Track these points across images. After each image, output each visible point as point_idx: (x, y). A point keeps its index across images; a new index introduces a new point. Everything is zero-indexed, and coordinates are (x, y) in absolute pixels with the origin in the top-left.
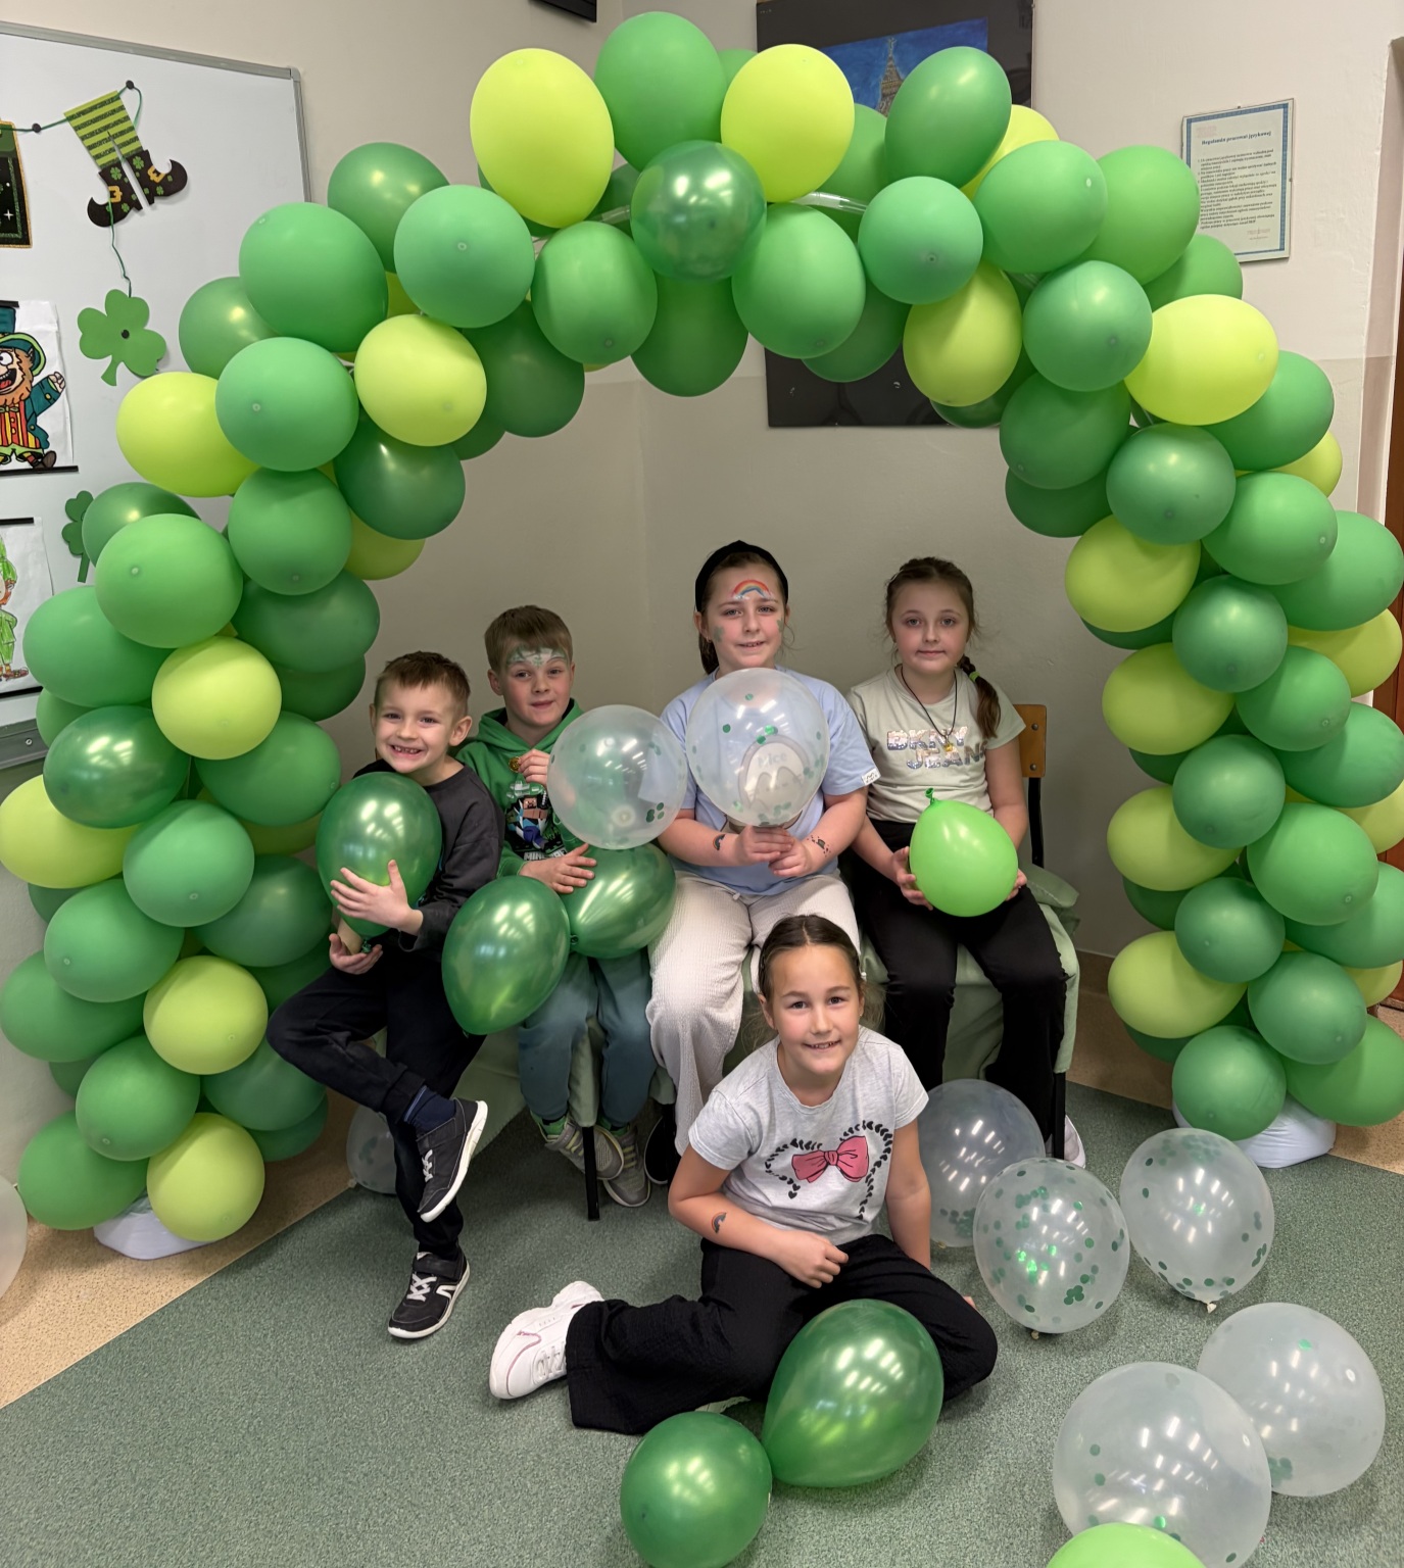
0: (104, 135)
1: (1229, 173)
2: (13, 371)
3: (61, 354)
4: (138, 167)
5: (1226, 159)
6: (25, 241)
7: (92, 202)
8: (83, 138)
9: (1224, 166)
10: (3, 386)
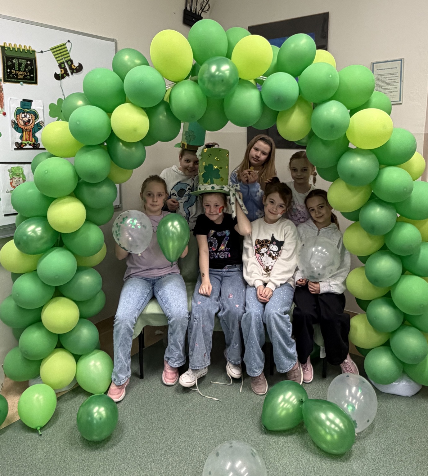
0: (60, 55)
1: (385, 79)
2: (30, 120)
3: (44, 116)
4: (69, 64)
5: (384, 75)
6: (36, 83)
7: (55, 73)
8: (54, 55)
9: (383, 77)
10: (26, 124)
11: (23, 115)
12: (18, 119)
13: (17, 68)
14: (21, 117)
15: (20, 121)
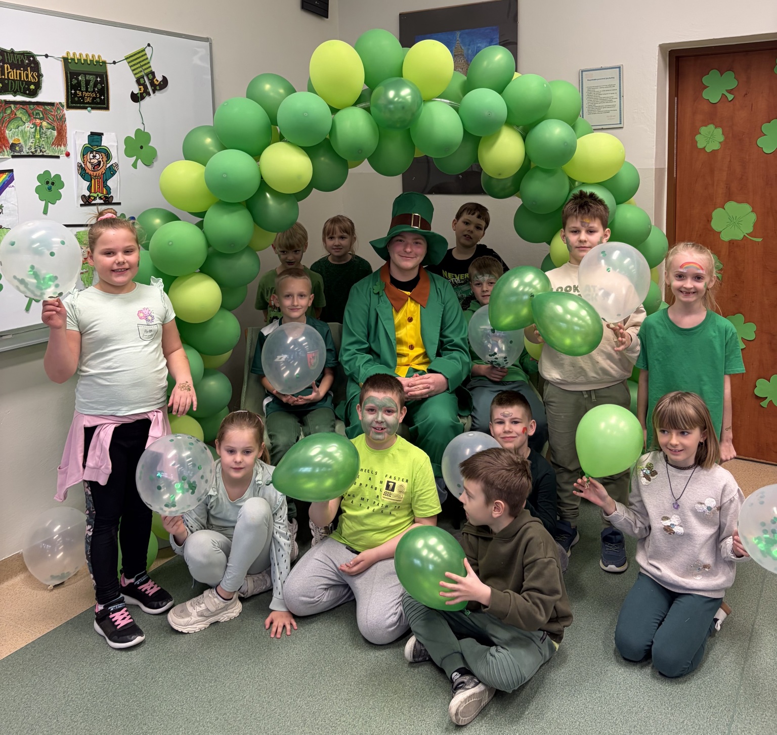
0: (139, 65)
1: (598, 93)
2: (100, 161)
3: (118, 156)
4: (150, 78)
5: (597, 87)
6: (107, 108)
7: (132, 92)
8: (131, 67)
9: (596, 90)
10: (95, 168)
11: (92, 155)
12: (85, 161)
13: (83, 89)
14: (88, 158)
15: (88, 163)
